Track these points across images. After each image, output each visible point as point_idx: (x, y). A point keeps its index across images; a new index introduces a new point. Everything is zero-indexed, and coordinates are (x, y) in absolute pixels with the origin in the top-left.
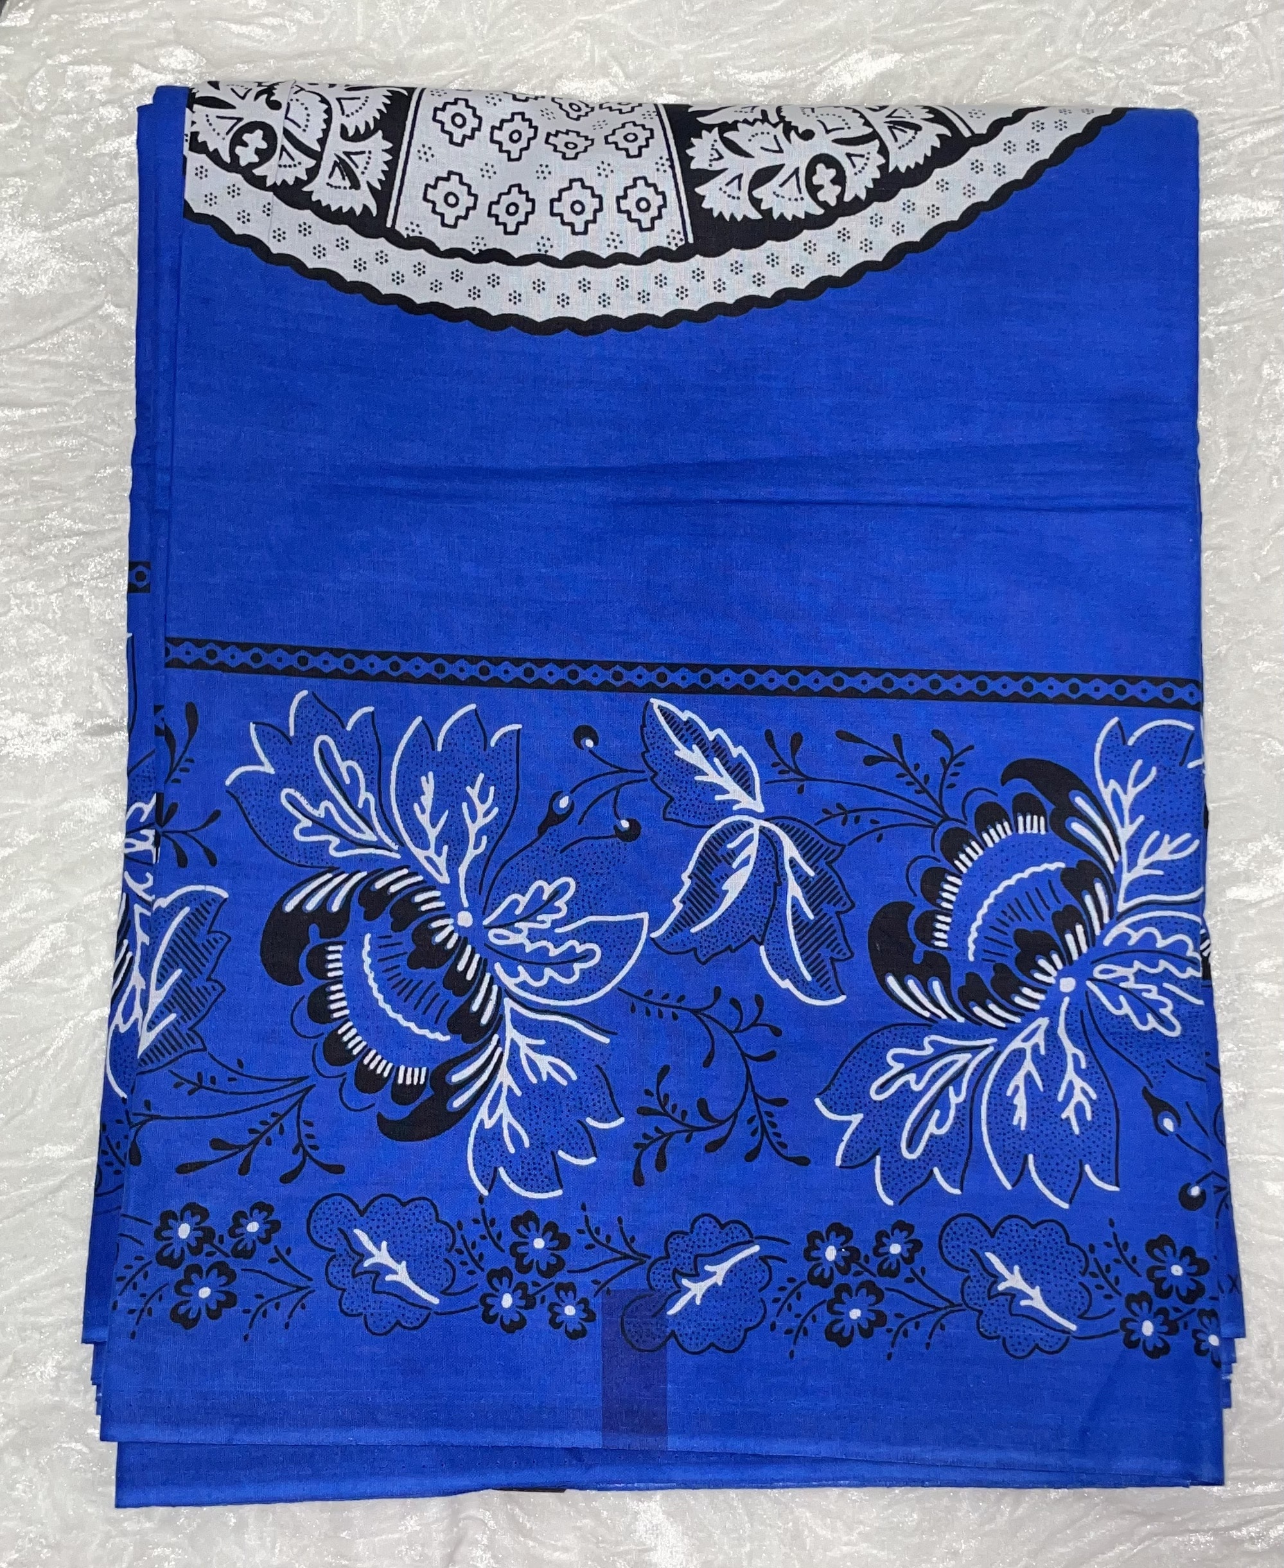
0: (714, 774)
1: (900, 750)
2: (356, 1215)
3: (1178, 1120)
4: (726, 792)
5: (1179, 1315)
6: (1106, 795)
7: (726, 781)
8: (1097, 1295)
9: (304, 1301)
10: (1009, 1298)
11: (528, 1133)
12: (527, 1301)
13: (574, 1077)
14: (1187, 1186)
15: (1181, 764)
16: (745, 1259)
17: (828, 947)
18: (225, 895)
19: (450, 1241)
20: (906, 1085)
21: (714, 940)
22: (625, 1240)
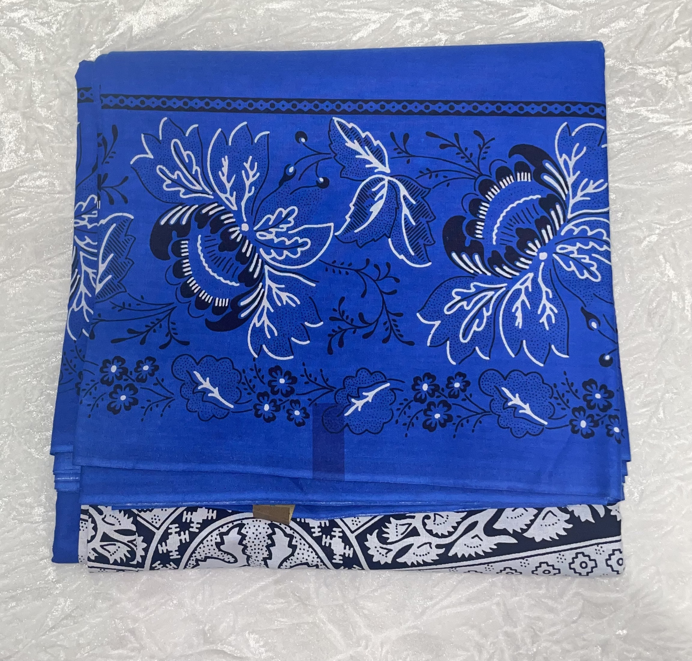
0: (366, 155)
1: (458, 141)
2: (195, 365)
3: (599, 323)
4: (371, 163)
5: (599, 417)
6: (561, 161)
7: (371, 158)
8: (558, 408)
9: (170, 404)
10: (514, 409)
11: (277, 329)
12: (276, 407)
13: (299, 303)
14: (603, 355)
15: (599, 145)
16: (383, 390)
17: (422, 239)
18: (132, 217)
19: (239, 379)
20: (462, 306)
21: (366, 236)
22: (324, 379)
